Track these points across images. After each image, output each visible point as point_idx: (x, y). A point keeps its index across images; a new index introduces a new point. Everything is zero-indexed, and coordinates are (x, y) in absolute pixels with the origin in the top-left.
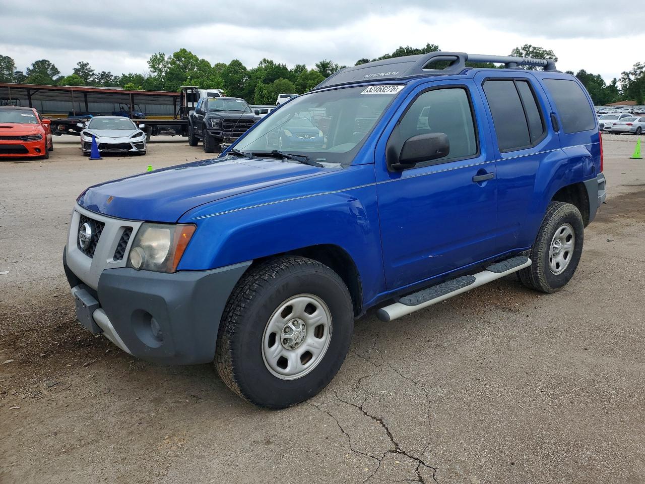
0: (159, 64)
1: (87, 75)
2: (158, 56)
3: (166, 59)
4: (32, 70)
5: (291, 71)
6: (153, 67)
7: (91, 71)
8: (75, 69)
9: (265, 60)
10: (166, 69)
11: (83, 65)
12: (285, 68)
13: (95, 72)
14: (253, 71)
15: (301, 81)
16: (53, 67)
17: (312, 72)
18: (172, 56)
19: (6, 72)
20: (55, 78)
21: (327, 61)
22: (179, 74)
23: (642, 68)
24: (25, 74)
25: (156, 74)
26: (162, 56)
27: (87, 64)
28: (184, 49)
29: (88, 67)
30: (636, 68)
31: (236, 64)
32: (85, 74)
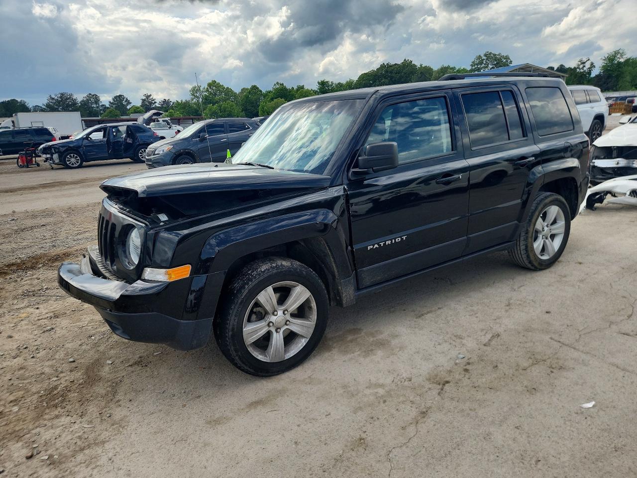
0: (197, 93)
1: (151, 103)
4: (113, 103)
6: (193, 95)
7: (154, 100)
8: (142, 100)
10: (202, 96)
11: (148, 96)
13: (156, 101)
16: (127, 100)
18: (206, 87)
19: (95, 106)
20: (128, 107)
22: (211, 100)
23: (584, 63)
24: (108, 106)
25: (195, 100)
26: (199, 87)
27: (150, 95)
28: (214, 82)
29: (151, 97)
30: (580, 63)
31: (254, 88)
32: (149, 102)
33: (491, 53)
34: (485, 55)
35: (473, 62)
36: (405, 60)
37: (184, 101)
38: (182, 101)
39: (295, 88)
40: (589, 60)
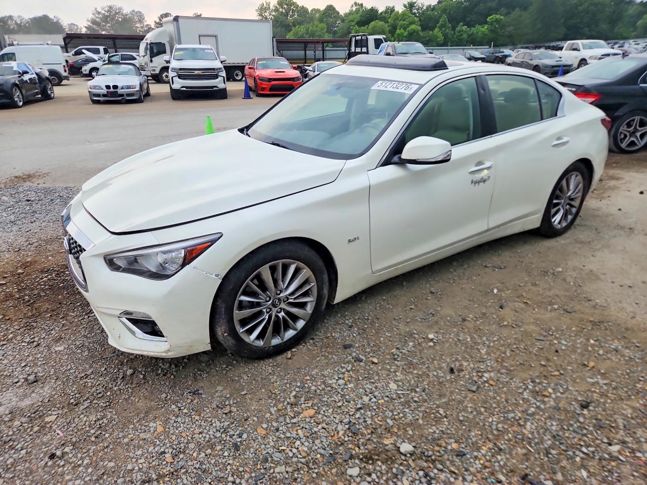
2: (265, 5)
3: (272, 7)
5: (381, 14)
9: (355, 3)
12: (377, 11)
14: (346, 15)
17: (404, 14)
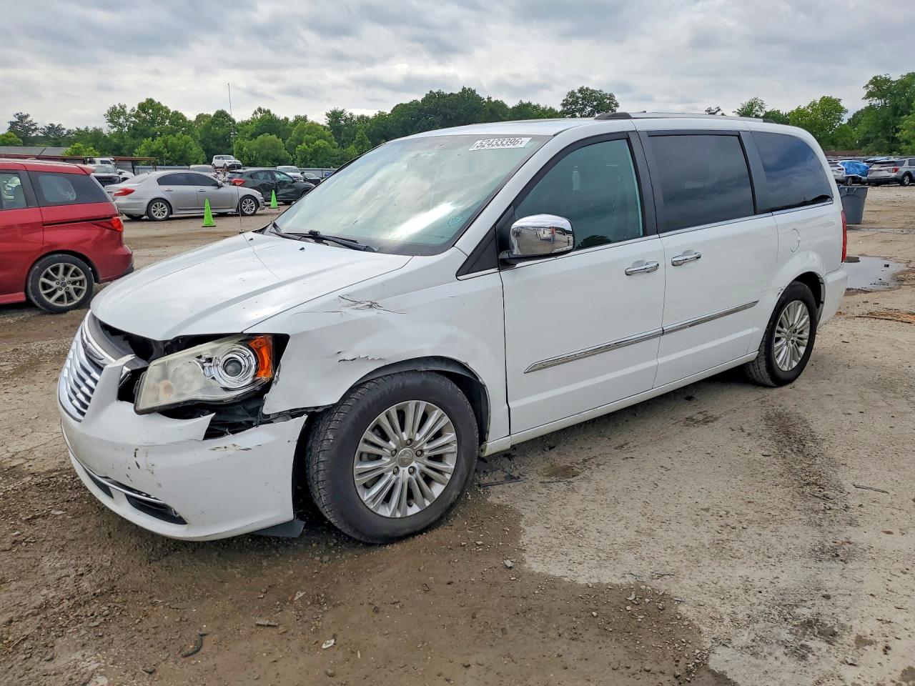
0: (119, 118)
1: (28, 130)
6: (111, 121)
7: (33, 125)
8: (11, 122)
10: (128, 123)
11: (22, 118)
13: (38, 126)
15: (296, 135)
18: (136, 109)
21: (340, 109)
22: (144, 130)
25: (115, 130)
26: (123, 108)
27: (27, 116)
28: (150, 101)
29: (29, 119)
31: (222, 115)
32: (24, 127)
33: (587, 89)
34: (581, 91)
35: (566, 100)
36: (464, 88)
37: (91, 129)
38: (87, 129)
39: (291, 119)
40: (719, 110)
